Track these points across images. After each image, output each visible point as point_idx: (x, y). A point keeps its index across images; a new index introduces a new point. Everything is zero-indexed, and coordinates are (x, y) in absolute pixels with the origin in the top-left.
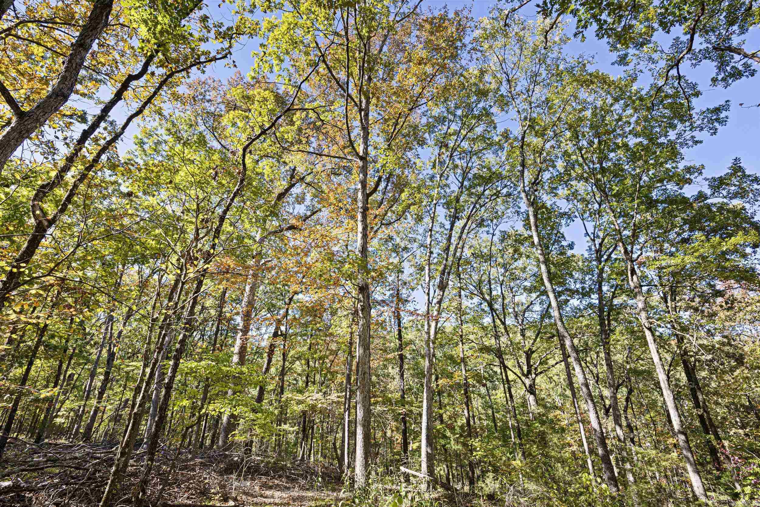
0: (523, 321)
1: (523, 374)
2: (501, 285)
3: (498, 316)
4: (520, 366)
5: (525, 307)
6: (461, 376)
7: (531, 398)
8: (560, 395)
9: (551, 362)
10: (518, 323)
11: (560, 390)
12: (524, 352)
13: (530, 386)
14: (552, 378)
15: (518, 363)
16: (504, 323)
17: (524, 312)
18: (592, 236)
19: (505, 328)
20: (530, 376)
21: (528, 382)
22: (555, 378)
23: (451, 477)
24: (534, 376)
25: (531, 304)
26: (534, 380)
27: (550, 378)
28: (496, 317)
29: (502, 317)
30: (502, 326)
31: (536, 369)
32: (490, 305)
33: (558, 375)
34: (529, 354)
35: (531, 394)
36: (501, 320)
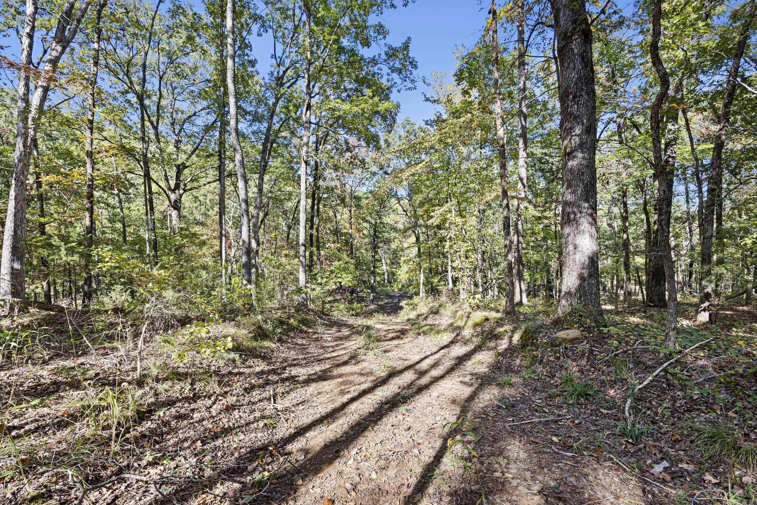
0: (180, 131)
1: (170, 189)
2: (161, 78)
3: (149, 117)
4: (167, 180)
5: (185, 116)
6: (84, 175)
7: (174, 213)
8: (202, 214)
9: (202, 181)
10: (174, 132)
11: (203, 210)
12: (176, 165)
13: (176, 201)
14: (197, 197)
15: (166, 176)
16: (156, 128)
17: (184, 122)
18: (278, 60)
19: (157, 135)
20: (177, 191)
21: (173, 197)
22: (201, 198)
23: (52, 293)
24: (181, 191)
25: (194, 115)
26: (181, 196)
27: (196, 198)
28: (146, 118)
29: (154, 119)
30: (152, 131)
31: (185, 185)
32: (141, 98)
33: (204, 195)
34: (180, 168)
35: (175, 209)
36: (152, 123)
